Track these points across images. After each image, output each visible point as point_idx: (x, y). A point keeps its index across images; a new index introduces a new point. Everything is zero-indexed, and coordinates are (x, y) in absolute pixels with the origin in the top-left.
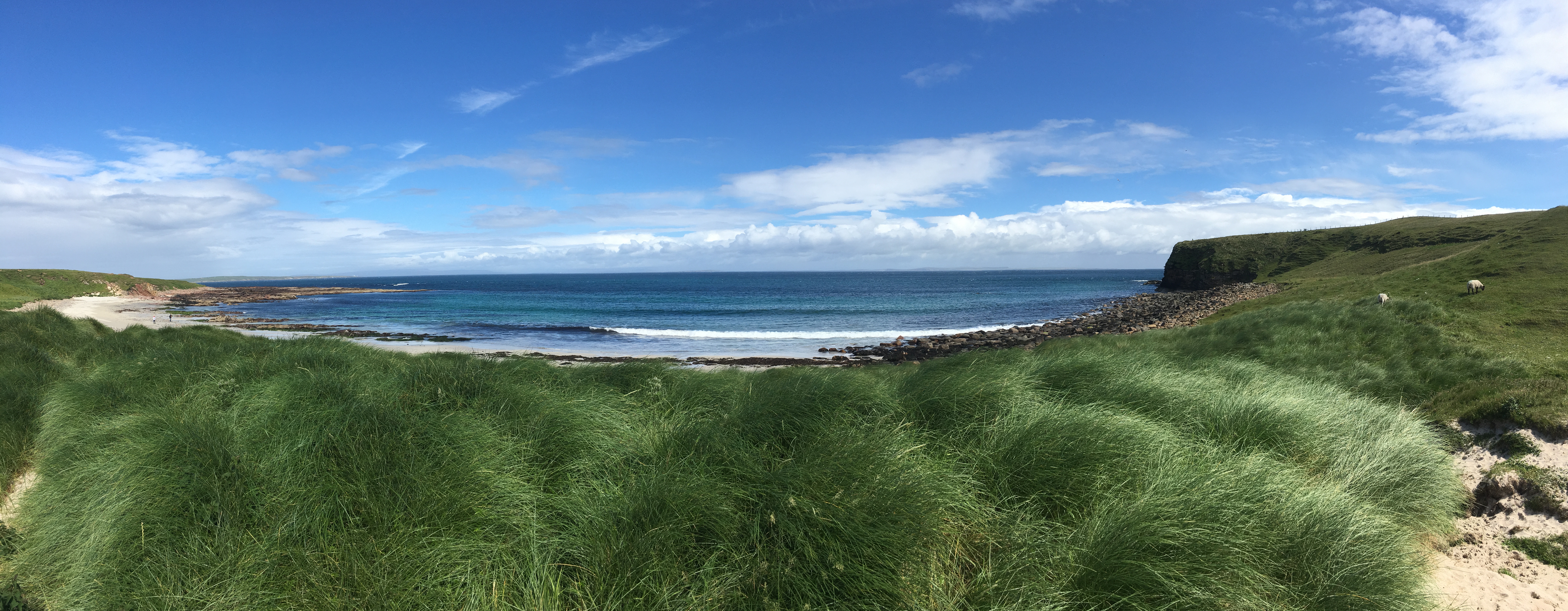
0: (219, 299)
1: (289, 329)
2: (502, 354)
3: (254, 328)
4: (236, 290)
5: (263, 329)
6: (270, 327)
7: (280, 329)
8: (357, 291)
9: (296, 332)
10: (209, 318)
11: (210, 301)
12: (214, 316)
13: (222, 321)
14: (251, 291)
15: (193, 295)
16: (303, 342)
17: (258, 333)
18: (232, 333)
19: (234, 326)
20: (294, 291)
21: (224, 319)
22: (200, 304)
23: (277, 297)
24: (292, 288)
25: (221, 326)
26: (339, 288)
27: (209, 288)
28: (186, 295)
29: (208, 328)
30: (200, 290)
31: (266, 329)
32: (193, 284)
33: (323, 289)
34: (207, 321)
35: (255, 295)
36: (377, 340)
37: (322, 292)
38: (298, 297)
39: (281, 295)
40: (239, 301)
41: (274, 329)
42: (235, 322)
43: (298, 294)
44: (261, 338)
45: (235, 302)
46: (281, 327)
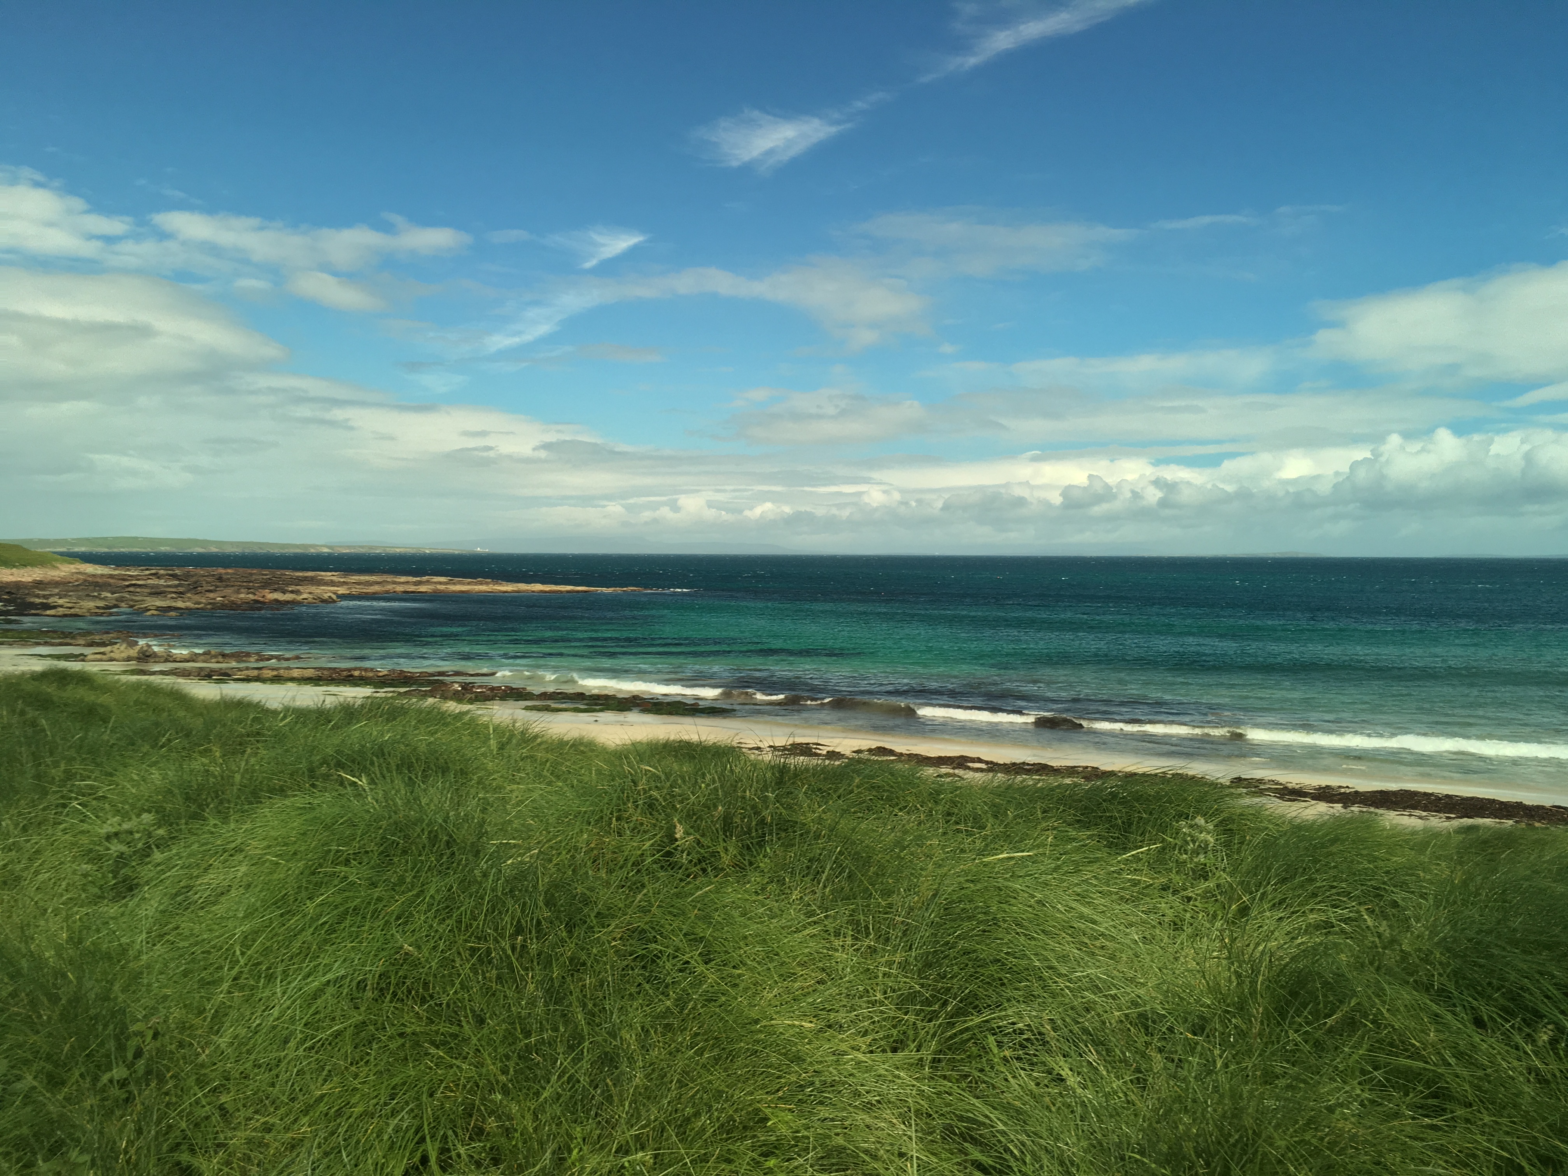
0: (121, 599)
1: (315, 681)
2: (805, 750)
3: (224, 676)
4: (174, 576)
5: (248, 680)
6: (270, 674)
7: (292, 679)
8: (483, 588)
9: (333, 689)
10: (88, 651)
11: (91, 604)
12: (103, 644)
13: (129, 659)
14: (220, 579)
15: (38, 584)
16: (349, 713)
17: (235, 690)
18: (154, 690)
19: (162, 673)
20: (332, 583)
21: (133, 652)
22: (61, 611)
23: (288, 597)
24: (327, 576)
25: (125, 672)
26: (443, 579)
27: (90, 569)
28: (18, 585)
29: (83, 679)
30: (65, 570)
31: (258, 679)
32: (41, 555)
33: (403, 579)
34: (81, 657)
35: (228, 591)
36: (527, 708)
37: (400, 588)
38: (343, 597)
39: (297, 592)
40: (180, 604)
41: (277, 679)
42: (166, 661)
43: (342, 590)
44: (241, 705)
45: (170, 609)
46: (296, 673)
